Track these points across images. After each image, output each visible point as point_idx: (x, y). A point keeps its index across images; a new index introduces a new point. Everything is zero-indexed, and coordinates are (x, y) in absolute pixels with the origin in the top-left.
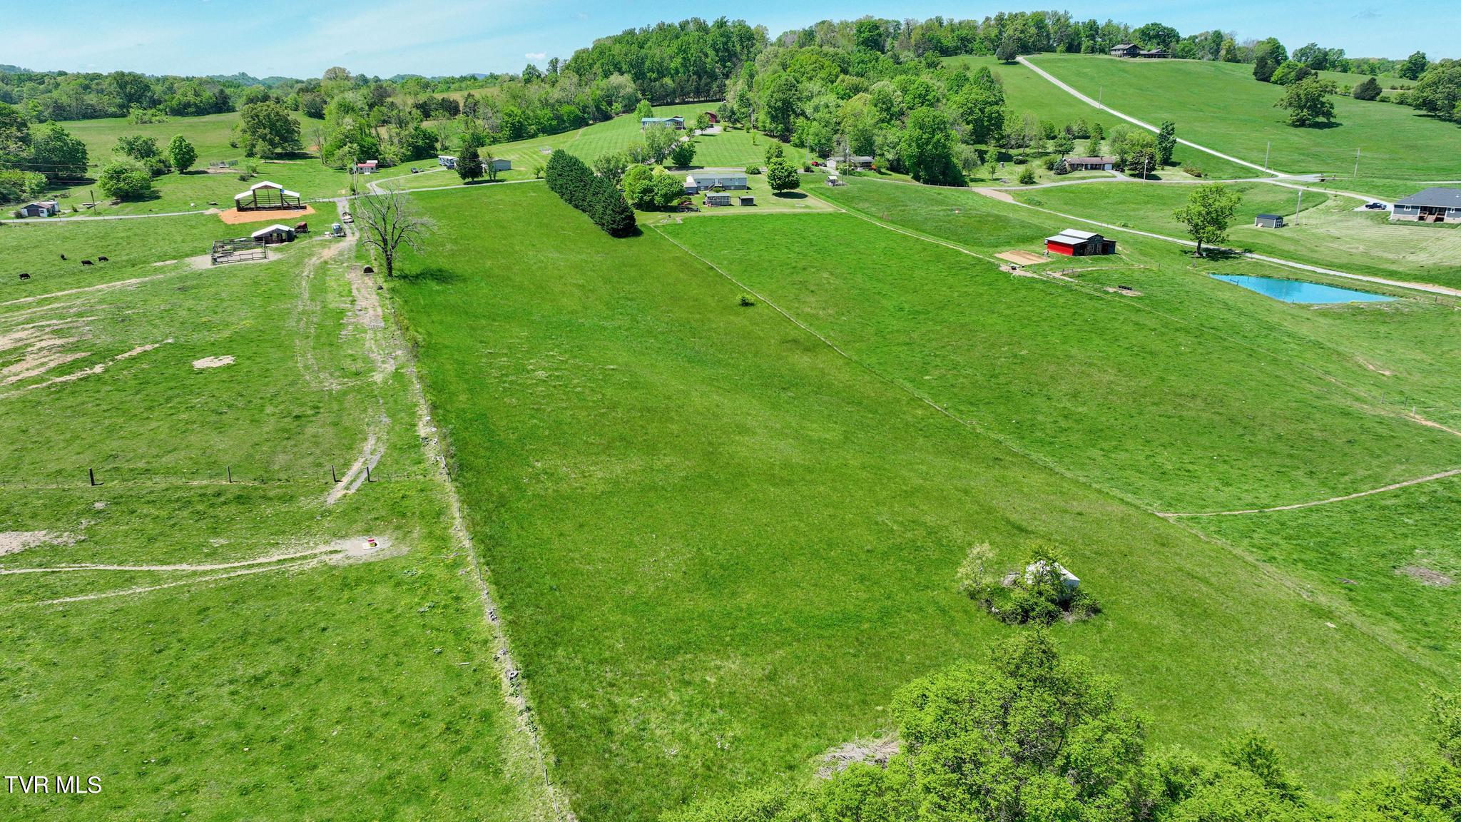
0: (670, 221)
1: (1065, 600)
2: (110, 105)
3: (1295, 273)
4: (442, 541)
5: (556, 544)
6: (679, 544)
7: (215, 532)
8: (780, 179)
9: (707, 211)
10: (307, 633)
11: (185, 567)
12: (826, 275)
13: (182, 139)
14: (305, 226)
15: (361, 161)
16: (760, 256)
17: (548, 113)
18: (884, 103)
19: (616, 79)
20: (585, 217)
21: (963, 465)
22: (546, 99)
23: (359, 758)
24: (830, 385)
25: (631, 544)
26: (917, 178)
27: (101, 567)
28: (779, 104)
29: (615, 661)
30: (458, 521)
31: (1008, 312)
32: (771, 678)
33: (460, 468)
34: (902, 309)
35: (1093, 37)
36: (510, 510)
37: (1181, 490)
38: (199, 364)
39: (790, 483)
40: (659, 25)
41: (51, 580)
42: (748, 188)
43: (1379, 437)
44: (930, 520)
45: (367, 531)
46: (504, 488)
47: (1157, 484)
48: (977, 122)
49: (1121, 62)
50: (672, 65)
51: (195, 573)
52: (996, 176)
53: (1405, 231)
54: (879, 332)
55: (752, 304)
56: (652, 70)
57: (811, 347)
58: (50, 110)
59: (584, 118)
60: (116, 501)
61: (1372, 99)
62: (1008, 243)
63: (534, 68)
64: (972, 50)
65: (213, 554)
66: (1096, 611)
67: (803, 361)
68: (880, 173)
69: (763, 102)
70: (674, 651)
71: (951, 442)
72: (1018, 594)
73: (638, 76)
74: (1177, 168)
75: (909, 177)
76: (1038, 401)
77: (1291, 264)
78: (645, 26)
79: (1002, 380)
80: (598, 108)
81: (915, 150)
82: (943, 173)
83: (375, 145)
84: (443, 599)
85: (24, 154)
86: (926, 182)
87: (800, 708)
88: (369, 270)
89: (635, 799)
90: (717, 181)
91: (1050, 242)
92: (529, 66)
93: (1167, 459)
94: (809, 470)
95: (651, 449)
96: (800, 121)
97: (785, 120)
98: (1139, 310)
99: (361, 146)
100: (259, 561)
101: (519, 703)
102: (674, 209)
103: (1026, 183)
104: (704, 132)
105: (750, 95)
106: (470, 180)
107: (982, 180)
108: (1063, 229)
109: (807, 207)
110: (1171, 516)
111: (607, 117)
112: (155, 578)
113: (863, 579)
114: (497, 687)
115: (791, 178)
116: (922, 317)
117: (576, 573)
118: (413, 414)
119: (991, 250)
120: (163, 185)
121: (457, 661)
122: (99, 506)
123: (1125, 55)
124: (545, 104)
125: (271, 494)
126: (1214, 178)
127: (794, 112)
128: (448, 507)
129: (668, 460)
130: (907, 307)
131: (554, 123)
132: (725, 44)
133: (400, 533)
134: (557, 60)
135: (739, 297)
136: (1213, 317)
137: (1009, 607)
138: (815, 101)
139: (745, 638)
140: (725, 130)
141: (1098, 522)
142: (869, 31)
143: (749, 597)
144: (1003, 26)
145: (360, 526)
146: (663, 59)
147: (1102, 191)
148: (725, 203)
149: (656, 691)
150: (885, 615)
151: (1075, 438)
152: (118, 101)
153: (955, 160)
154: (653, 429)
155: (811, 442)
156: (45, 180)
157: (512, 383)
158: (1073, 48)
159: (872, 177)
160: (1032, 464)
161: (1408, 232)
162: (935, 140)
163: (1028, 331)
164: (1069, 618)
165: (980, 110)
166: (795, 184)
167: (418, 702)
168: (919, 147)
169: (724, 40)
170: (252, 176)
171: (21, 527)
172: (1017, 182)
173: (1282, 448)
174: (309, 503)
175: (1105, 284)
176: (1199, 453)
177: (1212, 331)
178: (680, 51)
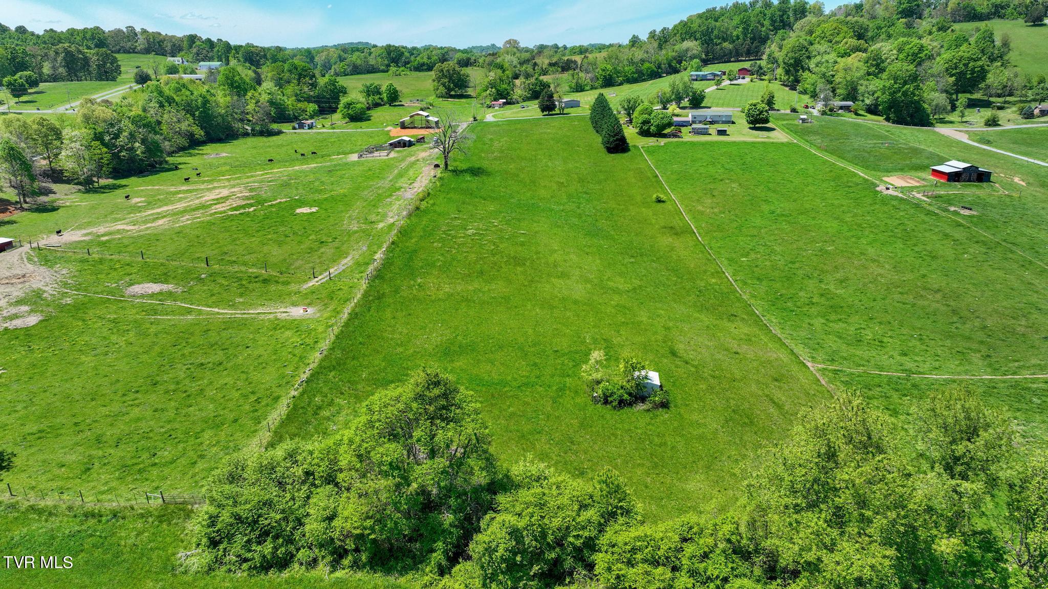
0: (656, 144)
2: (382, 65)
4: (336, 313)
8: (753, 116)
9: (690, 138)
10: (240, 348)
11: (216, 310)
12: (735, 185)
13: (391, 85)
14: (423, 138)
15: (496, 100)
16: (697, 170)
17: (633, 68)
18: (874, 60)
19: (687, 44)
22: (632, 59)
26: (888, 119)
27: (183, 305)
28: (792, 61)
30: (352, 304)
33: (377, 277)
34: (773, 213)
36: (380, 303)
38: (298, 211)
40: (734, 4)
41: (160, 307)
42: (733, 123)
45: (308, 304)
48: (961, 76)
50: (735, 33)
51: (218, 313)
52: (964, 119)
54: (740, 227)
55: (663, 202)
56: (718, 38)
57: (680, 233)
58: (351, 67)
59: (658, 72)
60: (211, 275)
62: (902, 170)
63: (637, 37)
64: (1005, 15)
67: (665, 240)
68: (857, 114)
69: (781, 60)
71: (712, 302)
73: (706, 42)
75: (881, 118)
76: (811, 282)
78: (724, 5)
79: (796, 265)
80: (670, 66)
81: (886, 97)
82: (912, 116)
83: (506, 90)
84: (310, 341)
85: (312, 93)
86: (894, 122)
88: (437, 166)
90: (708, 117)
91: (934, 170)
92: (634, 36)
95: (492, 279)
96: (806, 74)
97: (795, 73)
98: (960, 225)
99: (498, 91)
100: (250, 312)
101: (294, 394)
102: (665, 136)
103: (990, 125)
104: (732, 83)
106: (547, 113)
107: (951, 122)
108: (950, 160)
109: (768, 137)
111: (676, 71)
114: (292, 385)
115: (761, 116)
116: (782, 219)
118: (379, 247)
120: (376, 114)
122: (203, 276)
124: (631, 62)
125: (280, 280)
127: (802, 67)
128: (354, 297)
130: (778, 211)
131: (636, 76)
132: (781, 16)
133: (322, 307)
134: (655, 31)
135: (654, 196)
138: (818, 58)
140: (752, 81)
145: (307, 301)
146: (727, 29)
148: (705, 133)
151: (814, 310)
152: (386, 62)
153: (926, 106)
156: (317, 108)
157: (449, 235)
159: (849, 118)
162: (904, 89)
164: (641, 407)
165: (964, 65)
166: (766, 121)
167: (255, 386)
168: (891, 94)
169: (781, 13)
170: (429, 108)
171: (166, 282)
172: (983, 124)
173: (980, 335)
174: (293, 287)
175: (951, 204)
176: (905, 331)
177: (1009, 246)
178: (742, 22)
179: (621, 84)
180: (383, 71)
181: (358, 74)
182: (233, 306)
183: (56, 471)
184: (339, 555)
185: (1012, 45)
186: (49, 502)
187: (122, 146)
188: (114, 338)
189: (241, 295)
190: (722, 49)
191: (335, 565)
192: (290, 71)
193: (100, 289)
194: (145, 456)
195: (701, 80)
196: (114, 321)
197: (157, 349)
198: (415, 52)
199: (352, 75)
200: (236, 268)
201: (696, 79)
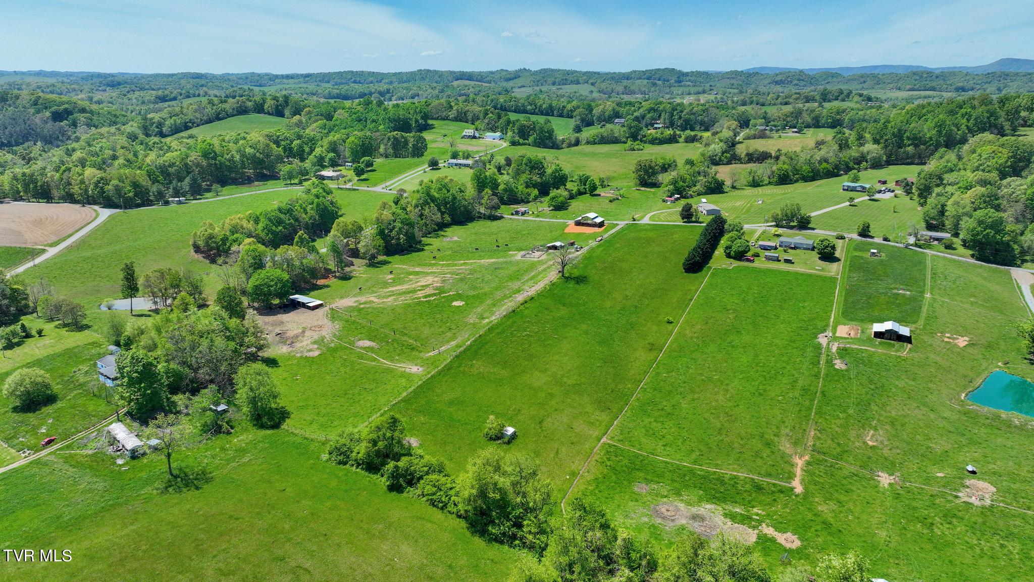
0: (727, 267)
4: (428, 374)
5: (442, 383)
10: (382, 383)
11: (385, 361)
14: (573, 243)
21: (589, 405)
27: (374, 356)
30: (437, 370)
32: (424, 423)
36: (448, 371)
37: (643, 440)
38: (454, 303)
41: (365, 355)
42: (812, 250)
44: (525, 411)
45: (422, 366)
55: (671, 323)
57: (654, 349)
67: (639, 353)
68: (947, 247)
71: (610, 398)
75: (968, 254)
83: (683, 186)
86: (977, 259)
88: (560, 272)
93: (668, 431)
95: (506, 367)
100: (397, 365)
101: (386, 409)
104: (872, 197)
106: (686, 220)
109: (822, 270)
110: (605, 441)
118: (473, 337)
120: (575, 203)
128: (441, 366)
129: (503, 372)
140: (895, 196)
141: (571, 431)
145: (422, 364)
150: (466, 423)
153: (1015, 247)
154: (519, 362)
169: (988, 115)
170: (618, 199)
171: (373, 341)
174: (422, 354)
178: (936, 126)
179: (797, 181)
180: (624, 142)
182: (392, 361)
183: (303, 422)
184: (359, 465)
186: (297, 432)
187: (393, 237)
188: (341, 368)
189: (399, 355)
190: (904, 152)
191: (357, 467)
192: (526, 164)
193: (347, 340)
194: (329, 422)
195: (851, 191)
196: (345, 360)
197: (354, 377)
198: (678, 108)
200: (406, 338)
201: (847, 190)
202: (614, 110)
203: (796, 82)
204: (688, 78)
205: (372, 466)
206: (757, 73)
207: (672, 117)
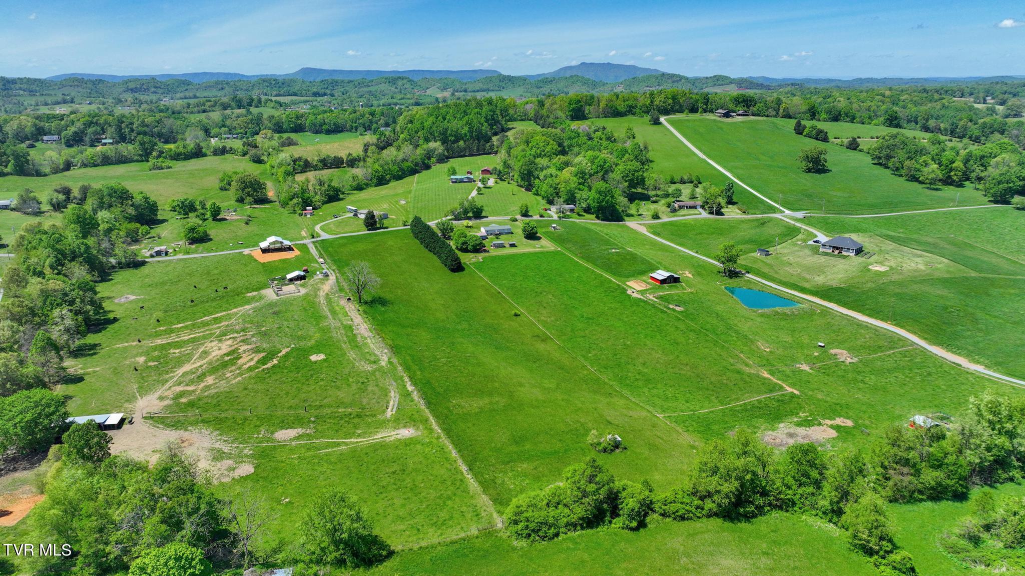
0: (477, 259)
1: (617, 445)
3: (763, 287)
4: (431, 430)
5: (468, 431)
6: (505, 430)
7: (356, 428)
8: (528, 232)
9: (494, 252)
10: (402, 459)
11: (353, 440)
12: (550, 296)
13: (215, 204)
14: (307, 270)
16: (521, 285)
17: (396, 167)
18: (581, 173)
19: (433, 145)
20: (435, 257)
21: (597, 397)
23: (431, 491)
24: (552, 359)
25: (490, 431)
26: (598, 218)
27: (326, 440)
28: (526, 171)
29: (493, 465)
30: (434, 423)
31: (626, 319)
32: (535, 469)
33: (429, 404)
34: (583, 317)
35: (706, 104)
36: (450, 419)
37: (670, 405)
38: (313, 358)
39: (538, 407)
41: (314, 445)
42: (512, 233)
43: (746, 382)
44: (582, 420)
45: (405, 427)
46: (445, 411)
47: (663, 402)
48: (631, 181)
49: (721, 122)
50: (463, 132)
51: (357, 442)
52: (639, 212)
53: (823, 259)
54: (572, 330)
55: (519, 315)
56: (451, 135)
57: (545, 339)
59: (416, 169)
60: (317, 417)
61: (855, 149)
62: (633, 276)
64: (635, 113)
65: (359, 436)
66: (625, 448)
67: (541, 347)
68: (579, 213)
69: (517, 168)
70: (508, 462)
71: (595, 386)
72: (603, 445)
73: (444, 141)
74: (735, 206)
75: (593, 217)
76: (630, 367)
77: (764, 281)
79: (618, 356)
81: (596, 204)
82: (611, 215)
84: (439, 449)
86: (603, 220)
87: (543, 476)
88: (349, 299)
89: (505, 497)
90: (496, 231)
91: (651, 278)
93: (670, 392)
94: (544, 402)
95: (491, 394)
96: (537, 181)
97: (529, 180)
98: (680, 319)
100: (374, 438)
101: (469, 476)
102: (478, 251)
103: (655, 218)
104: (485, 186)
105: (510, 162)
106: (370, 228)
107: (632, 216)
108: (658, 270)
109: (542, 247)
110: (661, 416)
111: (428, 167)
112: (346, 444)
113: (560, 440)
114: (462, 473)
115: (533, 231)
116: (591, 321)
117: (476, 440)
118: (403, 381)
119: (626, 279)
120: (210, 231)
121: (449, 466)
122: (312, 419)
123: (723, 117)
124: (395, 162)
125: (367, 414)
126: (752, 214)
127: (534, 176)
128: (429, 418)
129: (497, 399)
130: (585, 315)
132: (492, 116)
133: (415, 427)
135: (513, 312)
136: (708, 323)
137: (601, 448)
138: (545, 172)
139: (527, 458)
140: (496, 182)
141: (635, 419)
142: (576, 104)
143: (528, 446)
144: (653, 98)
145: (402, 425)
146: (457, 128)
147: (692, 225)
148: (502, 245)
149: (505, 473)
150: (566, 451)
151: (640, 383)
153: (618, 207)
154: (489, 385)
155: (545, 389)
157: (434, 365)
158: (693, 110)
159: (575, 218)
160: (622, 395)
161: (824, 260)
162: (606, 199)
163: (632, 331)
164: (617, 451)
165: (632, 174)
167: (441, 477)
168: (598, 203)
170: (250, 220)
172: (650, 217)
173: (711, 387)
174: (382, 417)
175: (669, 303)
176: (682, 389)
177: (705, 331)
179: (389, 181)
180: (137, 161)
181: (110, 164)
185: (650, 148)
193: (255, 440)
195: (460, 183)
198: (125, 120)
199: (103, 165)
200: (329, 410)
201: (456, 182)
202: (35, 125)
203: (153, 89)
204: (17, 86)
205: (594, 520)
206: (100, 80)
207: (120, 130)
